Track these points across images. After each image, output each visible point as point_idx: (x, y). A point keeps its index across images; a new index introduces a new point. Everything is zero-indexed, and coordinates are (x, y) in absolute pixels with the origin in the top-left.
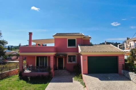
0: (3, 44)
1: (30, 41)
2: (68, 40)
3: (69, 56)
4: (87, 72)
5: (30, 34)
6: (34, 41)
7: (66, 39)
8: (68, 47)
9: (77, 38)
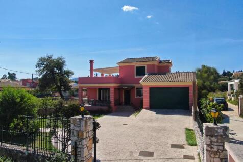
0: (68, 76)
1: (92, 70)
2: (137, 68)
3: (137, 89)
4: (148, 107)
5: (92, 62)
6: (98, 70)
7: (134, 66)
8: (135, 77)
9: (148, 65)
